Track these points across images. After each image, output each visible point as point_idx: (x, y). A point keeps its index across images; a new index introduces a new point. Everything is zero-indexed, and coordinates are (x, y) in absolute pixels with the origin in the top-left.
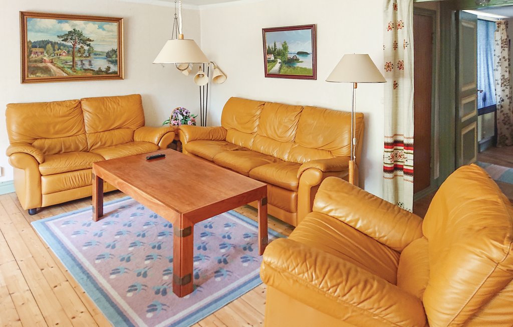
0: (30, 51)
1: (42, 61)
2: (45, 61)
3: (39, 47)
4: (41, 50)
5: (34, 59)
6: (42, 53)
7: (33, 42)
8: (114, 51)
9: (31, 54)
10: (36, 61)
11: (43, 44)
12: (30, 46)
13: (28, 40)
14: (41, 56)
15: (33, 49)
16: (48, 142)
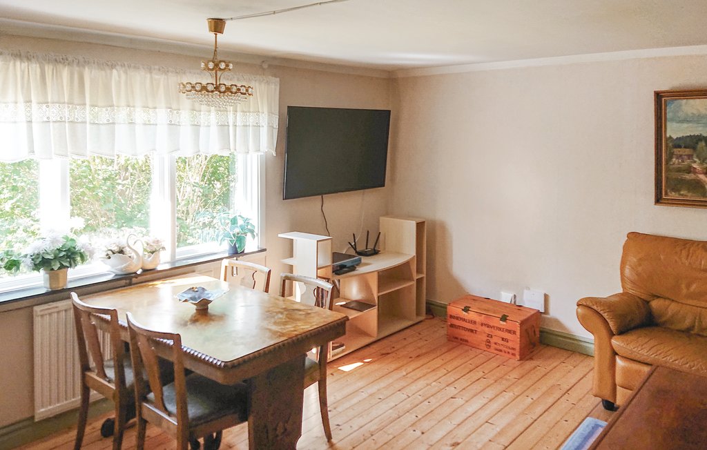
0: (670, 153)
2: (694, 171)
3: (685, 147)
4: (688, 151)
5: (675, 166)
6: (690, 157)
7: (675, 138)
9: (672, 158)
10: (679, 170)
11: (692, 142)
12: (671, 144)
13: (668, 136)
14: (687, 162)
15: (675, 150)
16: (673, 308)
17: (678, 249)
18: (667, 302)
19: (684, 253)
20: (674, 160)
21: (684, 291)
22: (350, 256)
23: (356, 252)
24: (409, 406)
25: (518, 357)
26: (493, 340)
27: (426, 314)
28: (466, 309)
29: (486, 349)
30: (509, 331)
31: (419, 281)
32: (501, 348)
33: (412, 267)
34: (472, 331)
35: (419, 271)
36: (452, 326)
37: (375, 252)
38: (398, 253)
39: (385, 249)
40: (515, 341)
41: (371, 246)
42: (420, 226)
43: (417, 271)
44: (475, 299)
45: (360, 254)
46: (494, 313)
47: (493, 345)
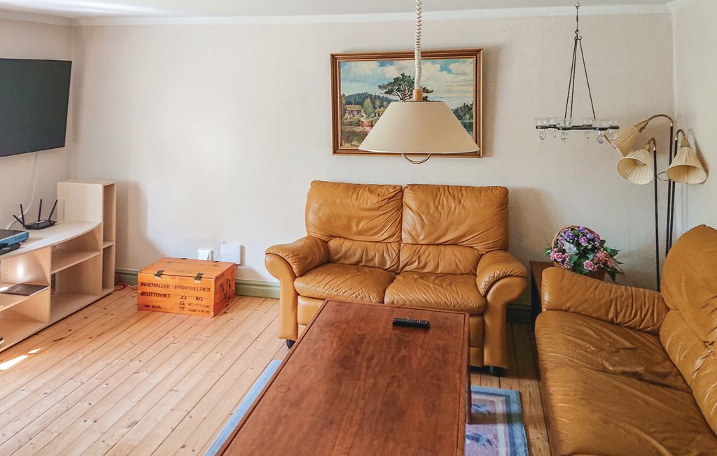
0: (343, 108)
1: (359, 124)
2: (363, 124)
3: (355, 104)
4: (357, 107)
5: (348, 120)
6: (359, 112)
7: (347, 95)
8: (467, 108)
9: (345, 113)
10: (351, 124)
11: (360, 100)
12: (344, 101)
13: (342, 94)
14: (357, 117)
15: (347, 106)
16: (346, 245)
17: (350, 193)
18: (342, 240)
19: (354, 196)
20: (347, 114)
21: (355, 229)
22: (15, 232)
23: (24, 226)
24: (81, 394)
25: (212, 314)
26: (186, 302)
27: (115, 285)
28: (159, 274)
29: (179, 312)
30: (204, 289)
31: (107, 251)
32: (196, 308)
33: (97, 237)
34: (165, 295)
35: (106, 239)
36: (143, 294)
37: (50, 224)
38: (81, 222)
39: (63, 219)
40: (210, 299)
41: (45, 217)
42: (108, 190)
43: (104, 241)
44: (170, 261)
45: (29, 227)
46: (189, 273)
47: (187, 306)
